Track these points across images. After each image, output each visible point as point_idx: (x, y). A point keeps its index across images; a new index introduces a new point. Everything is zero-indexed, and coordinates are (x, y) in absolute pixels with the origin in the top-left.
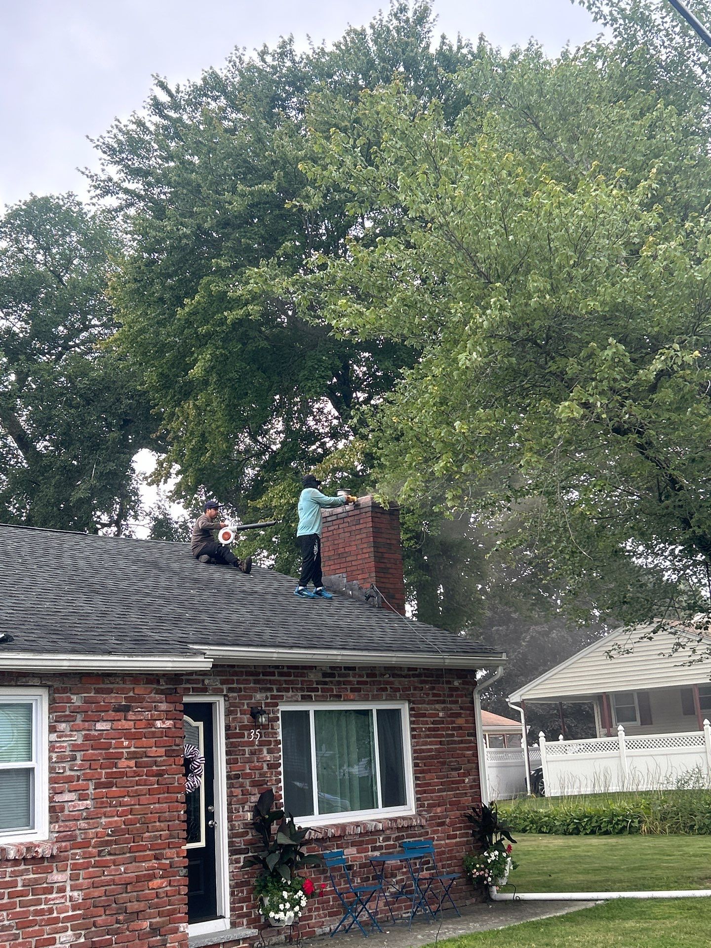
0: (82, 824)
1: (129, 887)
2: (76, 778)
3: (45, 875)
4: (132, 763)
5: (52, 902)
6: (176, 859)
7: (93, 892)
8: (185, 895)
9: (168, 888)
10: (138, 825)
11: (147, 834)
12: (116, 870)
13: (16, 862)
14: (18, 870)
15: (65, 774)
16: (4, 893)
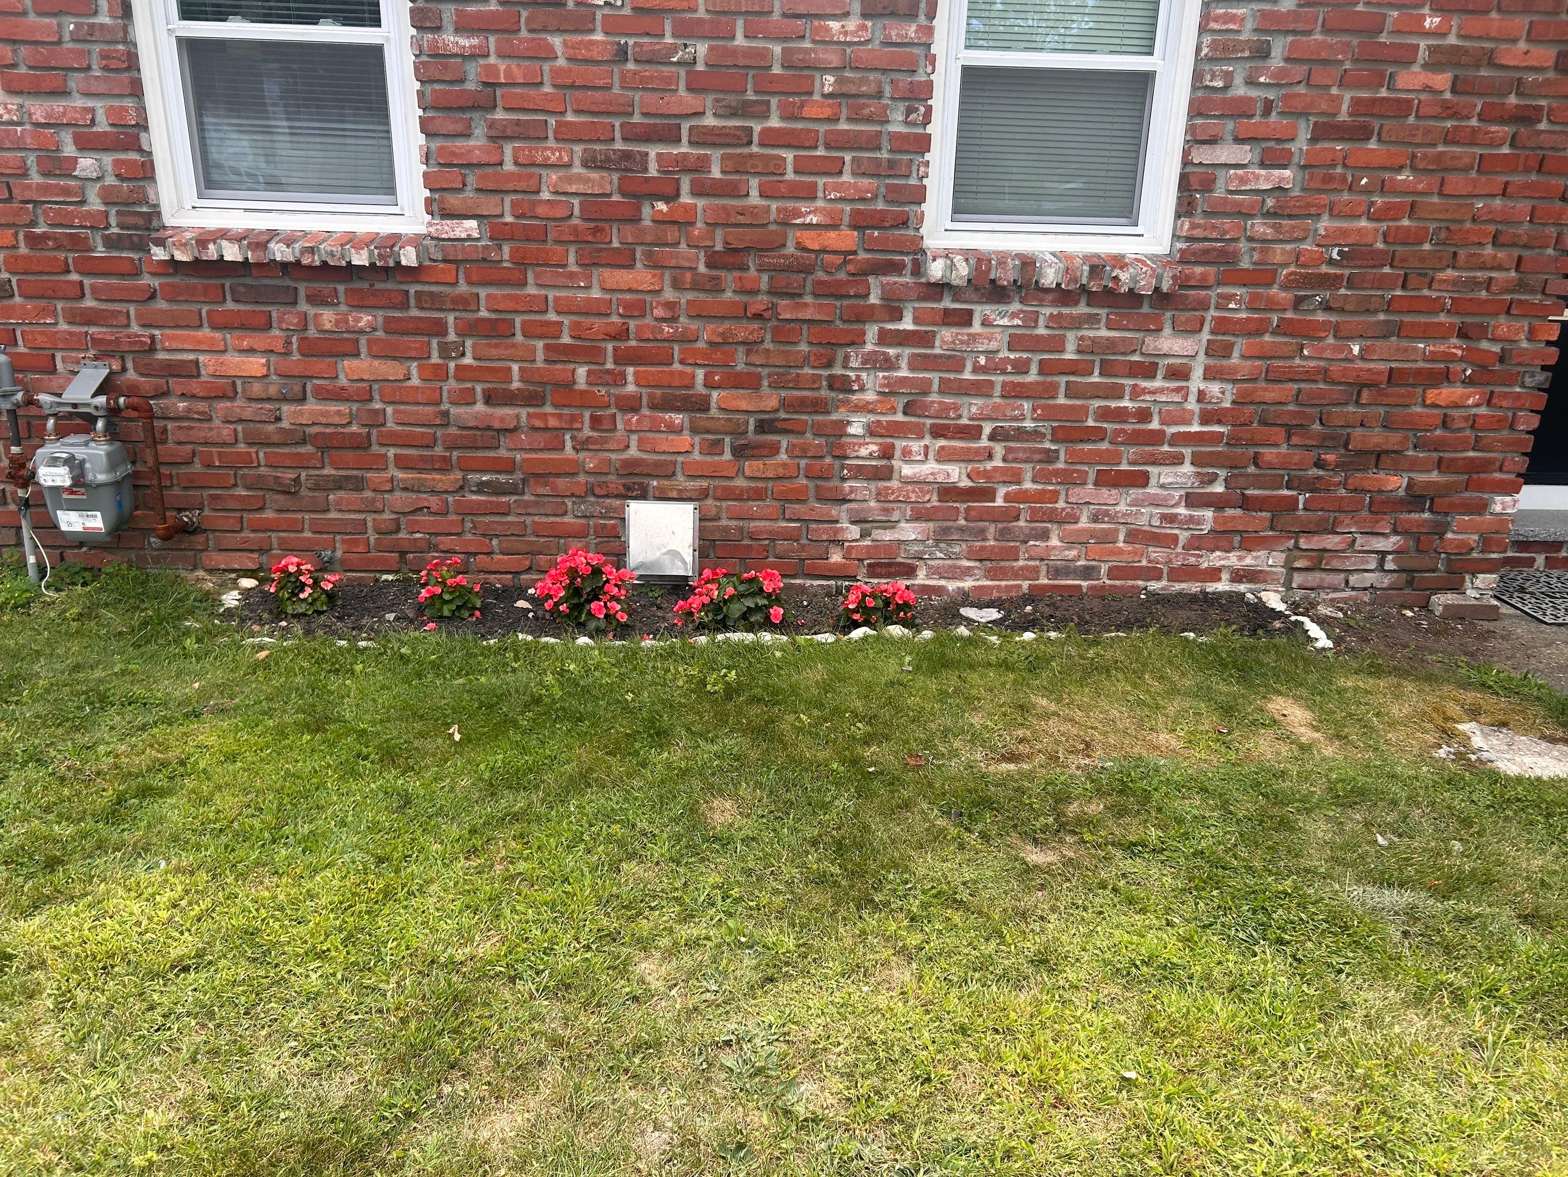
0: (1260, 227)
1: (1365, 393)
2: (1259, 107)
3: (1137, 335)
4: (1442, 80)
5: (1148, 398)
6: (1525, 344)
7: (1266, 390)
8: (1528, 432)
9: (1483, 410)
10: (1427, 247)
11: (1450, 273)
12: (1340, 349)
13: (1062, 295)
14: (1071, 316)
15: (1231, 93)
16: (1029, 361)
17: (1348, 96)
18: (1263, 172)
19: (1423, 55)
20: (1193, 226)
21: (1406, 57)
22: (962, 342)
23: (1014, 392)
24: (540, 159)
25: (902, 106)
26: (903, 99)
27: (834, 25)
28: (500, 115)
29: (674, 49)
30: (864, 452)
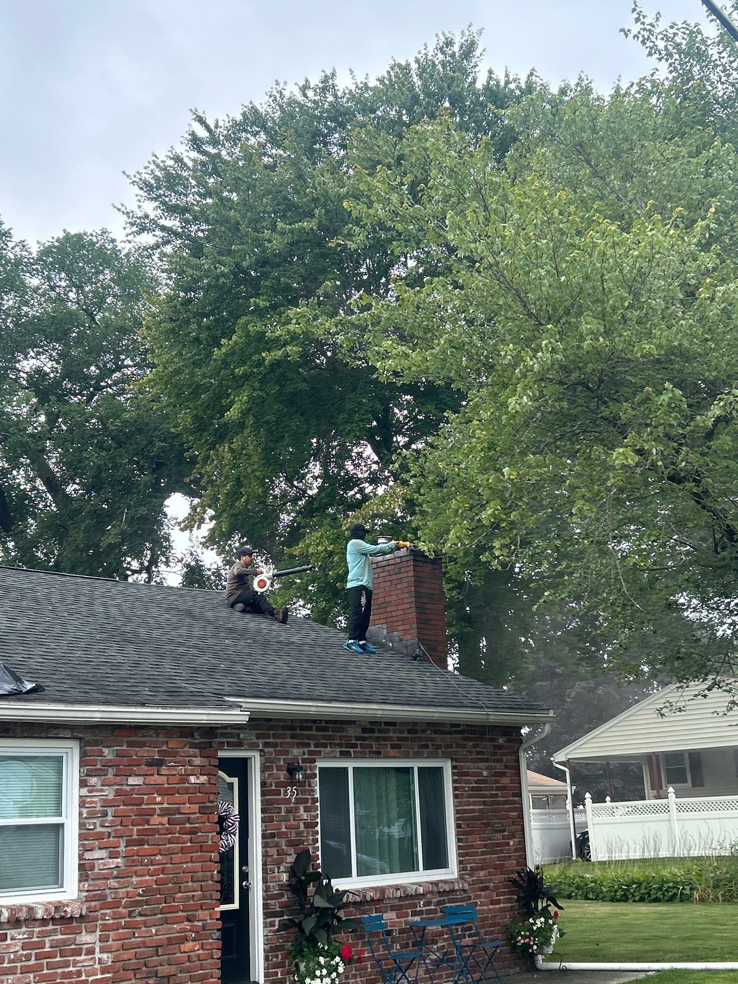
1: (160, 949)
2: (106, 835)
3: (73, 936)
6: (209, 921)
8: (218, 959)
10: (170, 885)
11: (180, 895)
12: (146, 932)
15: (95, 831)
16: (31, 954)
17: (135, 828)
18: (111, 860)
19: (158, 811)
20: (89, 885)
21: (152, 813)
22: (3, 949)
23: (26, 970)
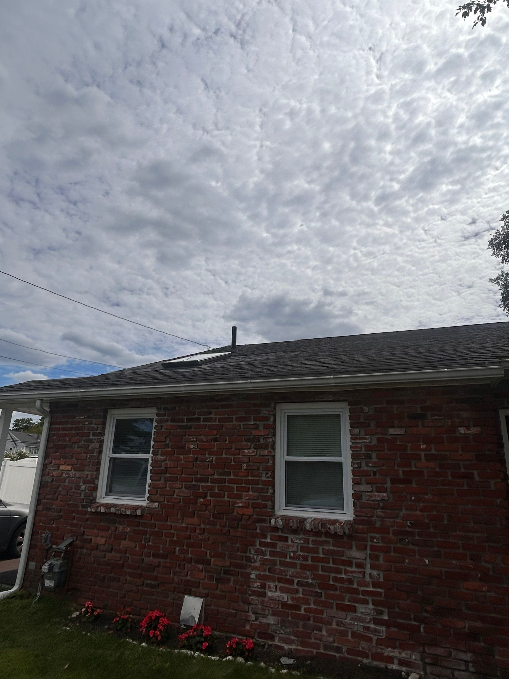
0: (379, 512)
2: (372, 473)
3: (343, 549)
4: (434, 465)
5: (350, 574)
7: (395, 575)
9: (492, 594)
11: (458, 533)
12: (421, 561)
13: (314, 533)
14: (320, 541)
15: (362, 469)
16: (307, 556)
17: (401, 470)
18: (377, 494)
19: (423, 457)
20: (358, 511)
21: (417, 457)
22: (285, 548)
23: (304, 567)
24: (174, 487)
25: (265, 472)
26: (265, 470)
27: (246, 451)
28: (168, 475)
29: (207, 458)
30: (255, 585)
